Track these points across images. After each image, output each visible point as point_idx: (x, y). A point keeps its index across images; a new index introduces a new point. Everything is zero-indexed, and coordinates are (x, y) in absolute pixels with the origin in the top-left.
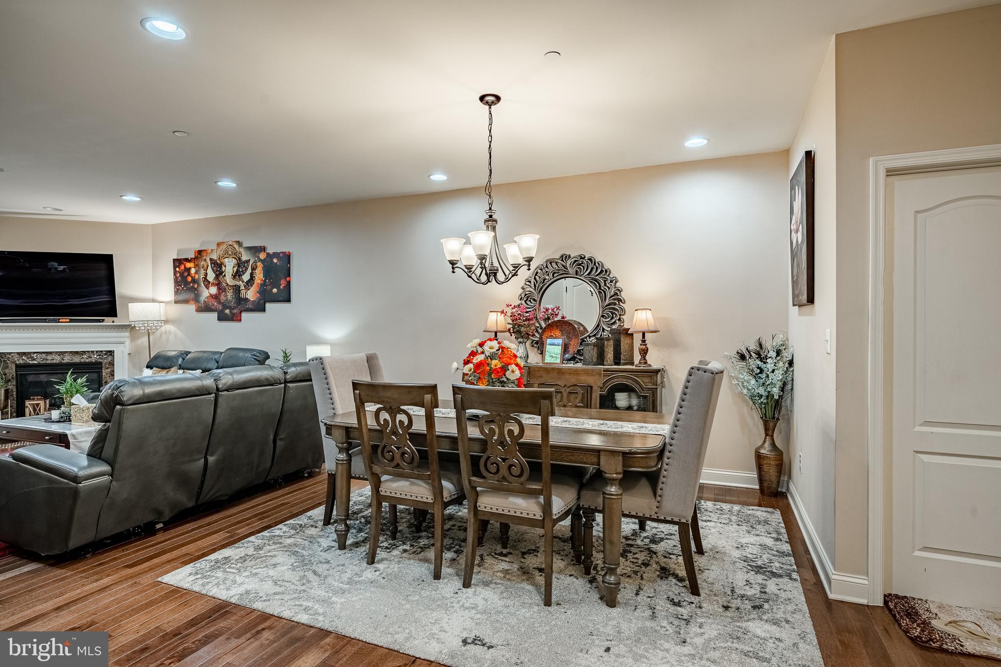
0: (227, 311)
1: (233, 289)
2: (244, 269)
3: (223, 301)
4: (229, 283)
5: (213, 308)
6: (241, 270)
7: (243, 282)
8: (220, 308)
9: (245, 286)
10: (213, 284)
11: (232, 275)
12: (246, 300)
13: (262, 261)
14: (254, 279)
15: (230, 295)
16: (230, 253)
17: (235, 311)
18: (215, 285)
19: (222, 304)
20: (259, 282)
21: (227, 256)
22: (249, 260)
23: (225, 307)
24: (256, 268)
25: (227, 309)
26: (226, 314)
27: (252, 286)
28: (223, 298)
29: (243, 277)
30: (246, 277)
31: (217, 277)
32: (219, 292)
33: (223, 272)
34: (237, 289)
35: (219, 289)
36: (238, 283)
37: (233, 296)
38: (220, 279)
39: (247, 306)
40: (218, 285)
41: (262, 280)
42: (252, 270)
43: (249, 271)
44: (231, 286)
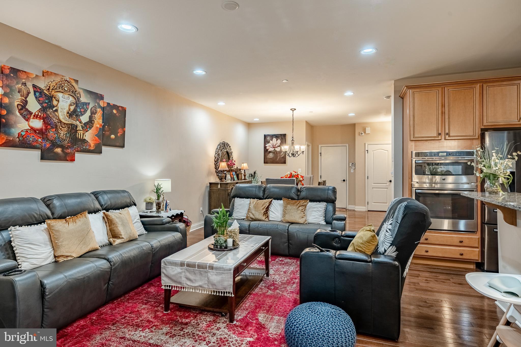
0: (59, 150)
1: (69, 128)
2: (82, 110)
3: (52, 138)
4: (63, 121)
5: (35, 144)
6: (79, 110)
7: (81, 122)
8: (48, 146)
9: (83, 127)
10: (36, 117)
11: (68, 113)
12: (84, 141)
13: (103, 109)
14: (93, 122)
15: (63, 133)
16: (66, 89)
17: (69, 151)
18: (40, 118)
19: (51, 141)
20: (98, 126)
21: (62, 91)
22: (89, 103)
23: (54, 145)
24: (96, 112)
25: (57, 147)
26: (57, 154)
27: (90, 128)
28: (51, 134)
29: (81, 118)
30: (85, 118)
31: (43, 109)
32: (46, 127)
33: (54, 107)
34: (73, 129)
35: (45, 123)
36: (74, 122)
37: (68, 135)
38: (48, 113)
39: (84, 147)
40: (46, 120)
41: (101, 125)
42: (91, 114)
43: (88, 113)
44: (64, 124)
